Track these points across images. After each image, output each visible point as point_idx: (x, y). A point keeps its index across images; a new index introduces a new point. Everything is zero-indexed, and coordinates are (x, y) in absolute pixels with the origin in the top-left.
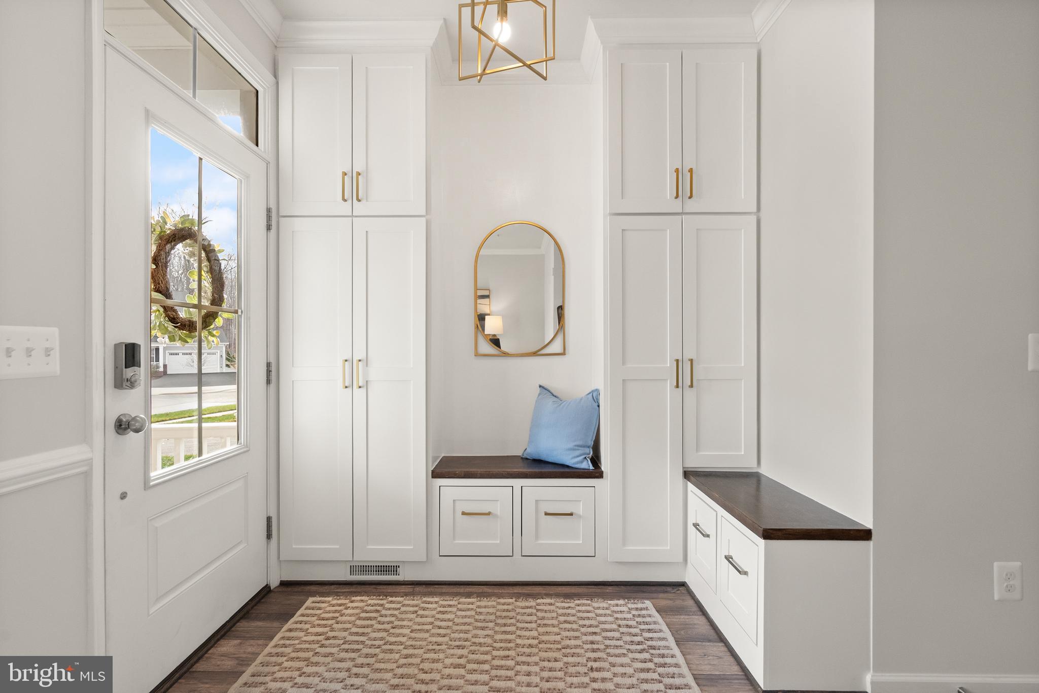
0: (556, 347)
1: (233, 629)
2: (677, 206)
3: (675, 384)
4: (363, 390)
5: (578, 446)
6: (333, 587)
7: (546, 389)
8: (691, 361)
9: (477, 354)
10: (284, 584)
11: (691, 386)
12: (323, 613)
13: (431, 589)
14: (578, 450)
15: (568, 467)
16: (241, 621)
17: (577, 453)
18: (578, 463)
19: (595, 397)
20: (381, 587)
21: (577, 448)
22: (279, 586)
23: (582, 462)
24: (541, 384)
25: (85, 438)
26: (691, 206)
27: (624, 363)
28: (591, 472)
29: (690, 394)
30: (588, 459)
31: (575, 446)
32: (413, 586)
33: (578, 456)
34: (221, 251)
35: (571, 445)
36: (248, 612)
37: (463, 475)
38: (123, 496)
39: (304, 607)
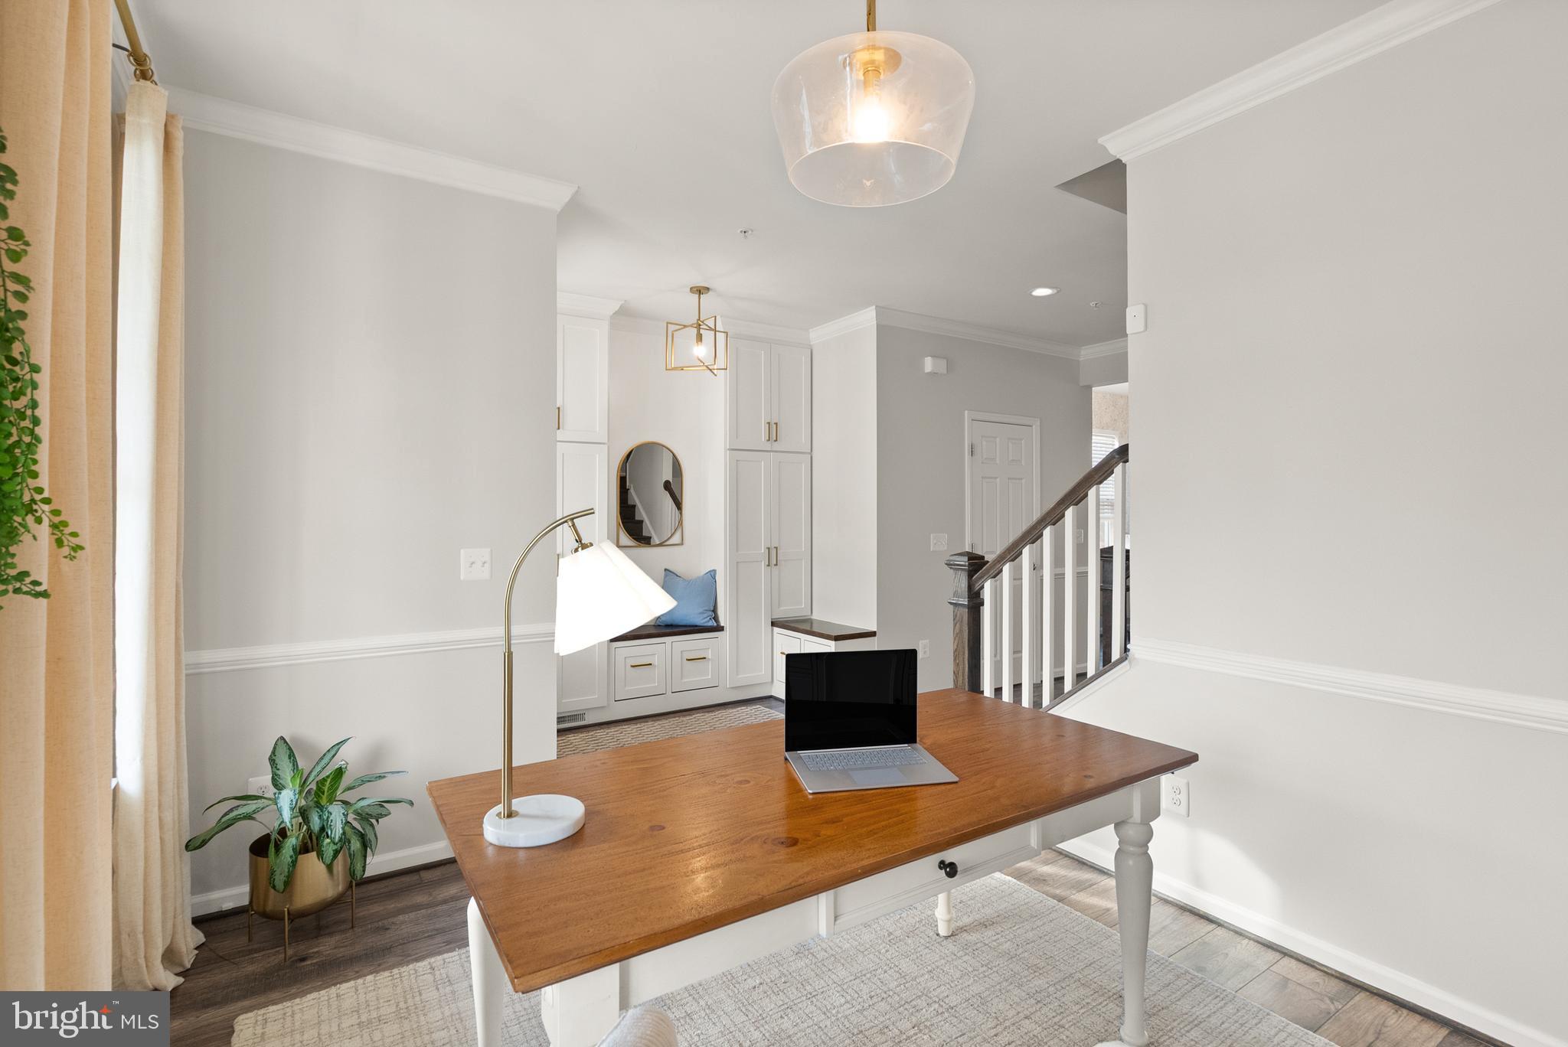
0: (676, 539)
2: (768, 446)
3: (767, 563)
5: (706, 610)
7: (670, 571)
8: (776, 548)
11: (776, 565)
15: (696, 626)
17: (706, 615)
18: (706, 622)
19: (712, 574)
21: (704, 611)
23: (709, 621)
24: (667, 568)
26: (776, 446)
27: (737, 551)
28: (714, 628)
29: (775, 570)
30: (710, 619)
33: (705, 618)
35: (701, 610)
37: (632, 638)
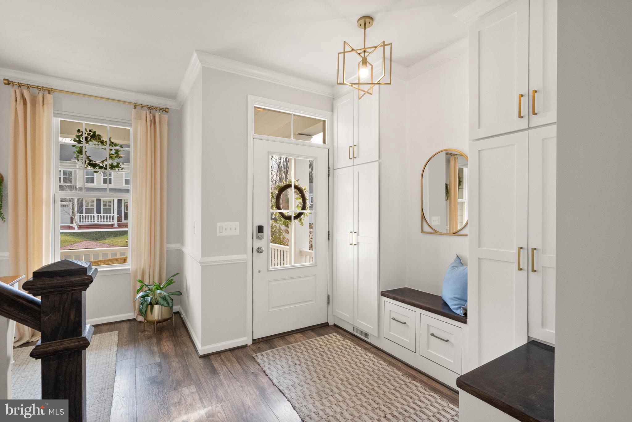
1: (306, 332)
2: (523, 124)
3: (521, 267)
4: (356, 246)
5: (456, 298)
6: (347, 333)
7: (458, 257)
8: (536, 250)
9: (422, 231)
10: (335, 325)
11: (535, 271)
12: (331, 340)
13: (378, 352)
14: (456, 301)
16: (310, 330)
17: (456, 302)
20: (361, 342)
21: (455, 299)
22: (332, 325)
23: (458, 309)
25: (245, 252)
26: (537, 120)
27: (479, 246)
28: (462, 317)
29: (533, 276)
30: (462, 308)
31: (454, 297)
32: (372, 347)
33: (455, 305)
34: (304, 189)
36: (314, 329)
37: (393, 298)
38: (259, 272)
39: (332, 334)
